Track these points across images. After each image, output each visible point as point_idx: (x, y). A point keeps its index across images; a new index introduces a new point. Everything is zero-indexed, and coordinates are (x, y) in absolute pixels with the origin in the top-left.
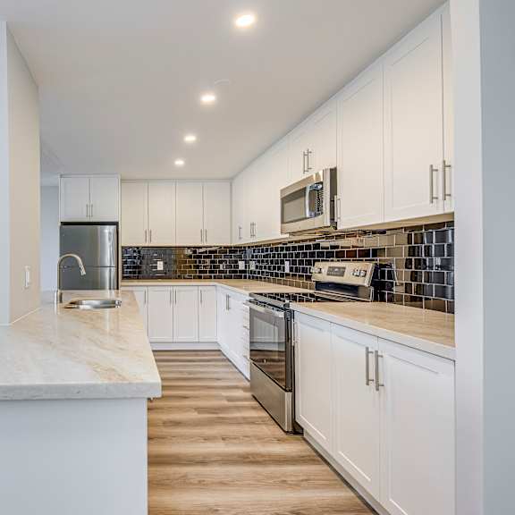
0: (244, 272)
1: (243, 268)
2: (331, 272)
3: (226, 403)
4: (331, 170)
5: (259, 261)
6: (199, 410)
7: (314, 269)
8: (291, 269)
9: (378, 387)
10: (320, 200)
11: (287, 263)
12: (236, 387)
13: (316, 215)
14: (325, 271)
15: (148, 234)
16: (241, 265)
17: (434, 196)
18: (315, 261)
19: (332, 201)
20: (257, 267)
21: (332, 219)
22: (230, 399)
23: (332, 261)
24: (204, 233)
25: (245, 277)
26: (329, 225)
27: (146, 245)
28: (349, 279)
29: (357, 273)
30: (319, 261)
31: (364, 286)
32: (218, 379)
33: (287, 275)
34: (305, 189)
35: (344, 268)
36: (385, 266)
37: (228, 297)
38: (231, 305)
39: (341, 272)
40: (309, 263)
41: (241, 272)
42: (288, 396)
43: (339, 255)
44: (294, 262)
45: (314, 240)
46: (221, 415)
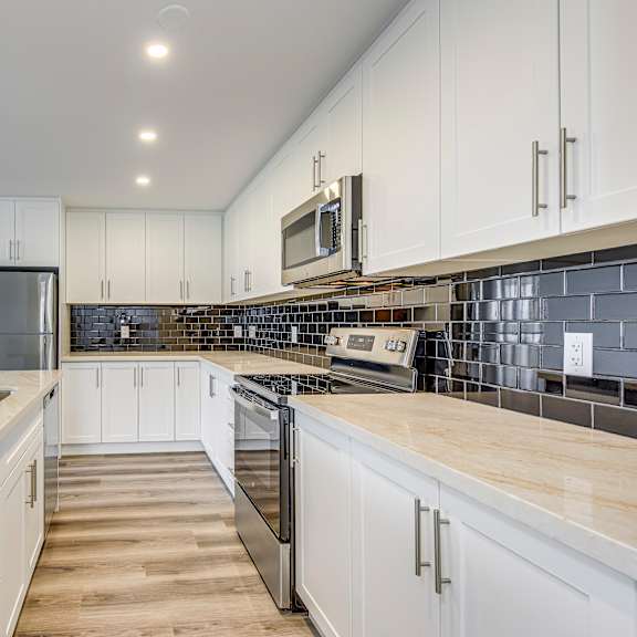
0: (241, 340)
1: (240, 336)
2: (354, 342)
3: (195, 549)
4: (353, 178)
5: (259, 326)
6: (150, 566)
7: (330, 340)
8: (300, 338)
9: (440, 583)
10: (336, 230)
11: (294, 329)
12: (215, 518)
13: (331, 253)
14: (344, 342)
15: (105, 286)
16: (238, 332)
17: (540, 202)
18: (331, 326)
19: (355, 230)
20: (257, 334)
21: (355, 259)
22: (203, 542)
23: (355, 326)
24: (184, 287)
25: (242, 348)
26: (349, 268)
27: (103, 302)
28: (379, 354)
29: (390, 346)
30: (337, 326)
31: (402, 367)
32: (192, 504)
33: (294, 345)
34: (314, 212)
35: (373, 338)
36: (434, 335)
37: (212, 378)
38: (215, 391)
39: (368, 344)
40: (323, 329)
41: (236, 340)
42: (285, 549)
43: (366, 317)
44: (303, 328)
45: (330, 295)
46: (182, 577)
